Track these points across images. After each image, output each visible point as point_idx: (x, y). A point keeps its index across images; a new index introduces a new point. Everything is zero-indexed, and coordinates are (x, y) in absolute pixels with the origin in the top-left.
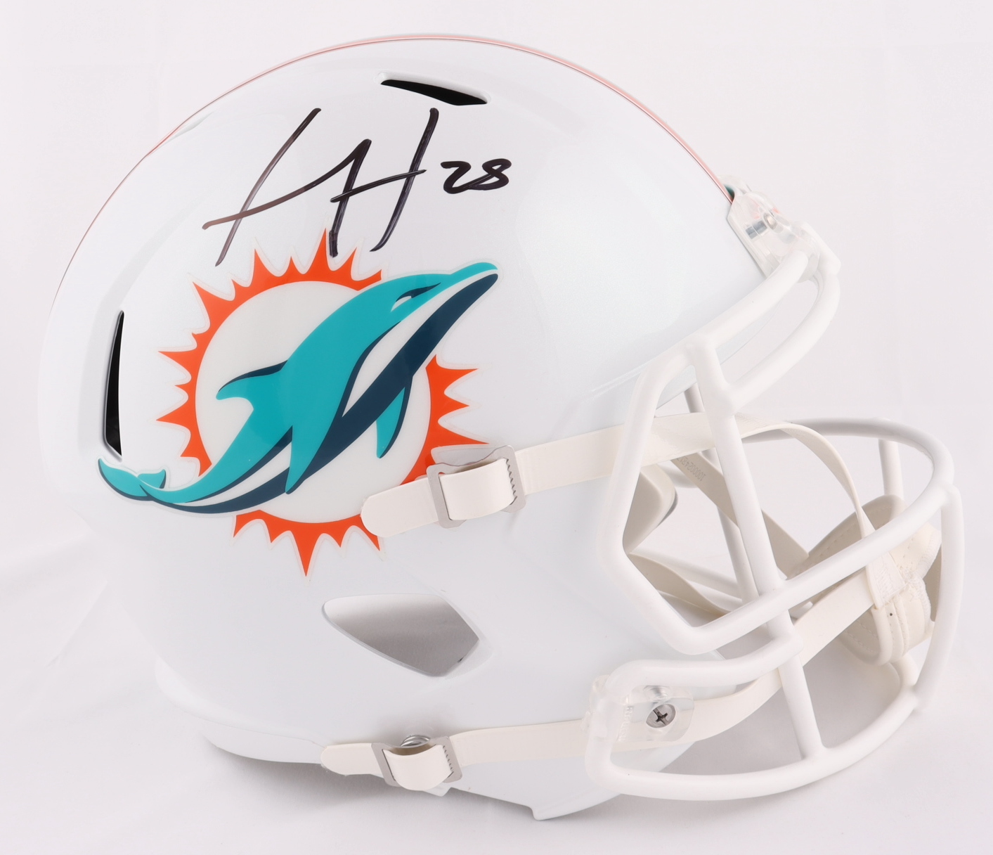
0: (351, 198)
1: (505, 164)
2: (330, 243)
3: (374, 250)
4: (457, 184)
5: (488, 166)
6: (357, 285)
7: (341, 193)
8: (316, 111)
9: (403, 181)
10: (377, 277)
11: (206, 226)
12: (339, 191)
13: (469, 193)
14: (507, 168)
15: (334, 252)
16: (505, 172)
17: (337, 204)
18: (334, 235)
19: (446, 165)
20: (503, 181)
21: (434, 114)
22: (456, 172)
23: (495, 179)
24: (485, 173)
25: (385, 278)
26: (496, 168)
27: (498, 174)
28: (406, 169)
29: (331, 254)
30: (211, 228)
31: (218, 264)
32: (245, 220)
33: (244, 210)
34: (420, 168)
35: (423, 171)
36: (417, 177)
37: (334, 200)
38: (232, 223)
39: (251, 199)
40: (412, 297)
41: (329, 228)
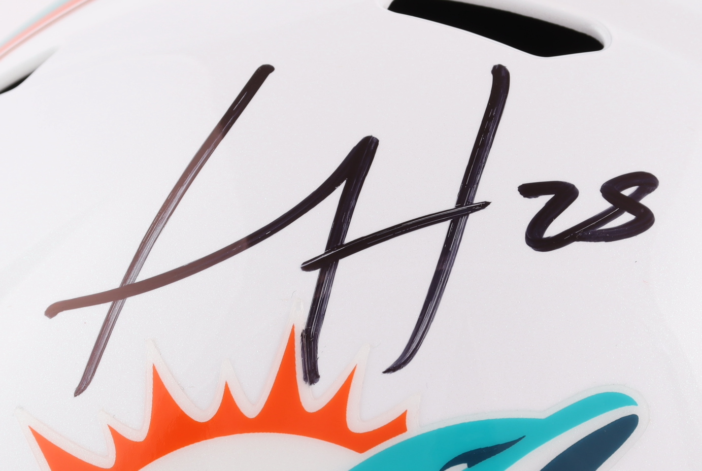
0: (344, 263)
1: (647, 182)
2: (303, 355)
3: (389, 371)
4: (553, 230)
5: (611, 190)
6: (360, 442)
7: (323, 252)
8: (264, 72)
9: (444, 226)
10: (398, 426)
11: (53, 311)
12: (318, 248)
13: (576, 248)
14: (649, 191)
15: (312, 375)
16: (646, 201)
17: (316, 273)
18: (310, 338)
19: (529, 190)
20: (644, 220)
21: (501, 77)
22: (549, 204)
23: (626, 218)
24: (606, 205)
25: (414, 428)
26: (628, 192)
27: (632, 204)
28: (449, 202)
29: (305, 379)
30: (63, 315)
31: (79, 391)
32: (132, 303)
33: (129, 282)
34: (478, 199)
35: (485, 205)
36: (473, 217)
37: (308, 266)
38: (107, 306)
39: (141, 259)
40: (469, 466)
41: (301, 325)
